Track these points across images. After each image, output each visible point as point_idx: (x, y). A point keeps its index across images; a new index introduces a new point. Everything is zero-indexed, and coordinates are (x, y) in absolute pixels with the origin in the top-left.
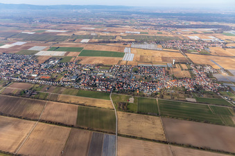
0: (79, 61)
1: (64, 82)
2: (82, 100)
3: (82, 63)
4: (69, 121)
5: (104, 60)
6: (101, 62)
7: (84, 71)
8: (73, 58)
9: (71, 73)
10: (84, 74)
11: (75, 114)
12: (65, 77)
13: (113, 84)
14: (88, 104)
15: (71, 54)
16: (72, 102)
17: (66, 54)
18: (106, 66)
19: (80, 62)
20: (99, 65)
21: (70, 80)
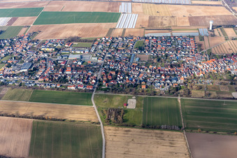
0: (35, 33)
1: (6, 76)
2: (39, 109)
3: (40, 37)
4: (16, 150)
5: (82, 30)
6: (75, 34)
7: (44, 52)
8: (24, 29)
9: (20, 58)
10: (45, 59)
11: (26, 137)
12: (9, 66)
13: (98, 75)
14: (50, 115)
15: (20, 21)
16: (22, 113)
17: (10, 22)
18: (86, 41)
19: (37, 37)
20: (71, 40)
21: (17, 72)
